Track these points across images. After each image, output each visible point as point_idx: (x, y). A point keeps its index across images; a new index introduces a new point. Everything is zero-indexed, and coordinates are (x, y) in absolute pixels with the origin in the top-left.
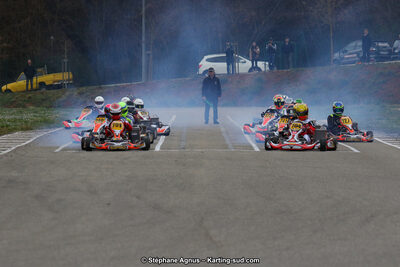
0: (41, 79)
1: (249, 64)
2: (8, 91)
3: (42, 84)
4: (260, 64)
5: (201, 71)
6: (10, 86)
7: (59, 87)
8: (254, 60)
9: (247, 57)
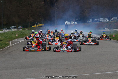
0: (39, 25)
1: (73, 23)
2: (33, 27)
3: (39, 26)
4: (75, 23)
5: (65, 24)
6: (33, 26)
7: (42, 26)
8: (74, 22)
9: (73, 21)
